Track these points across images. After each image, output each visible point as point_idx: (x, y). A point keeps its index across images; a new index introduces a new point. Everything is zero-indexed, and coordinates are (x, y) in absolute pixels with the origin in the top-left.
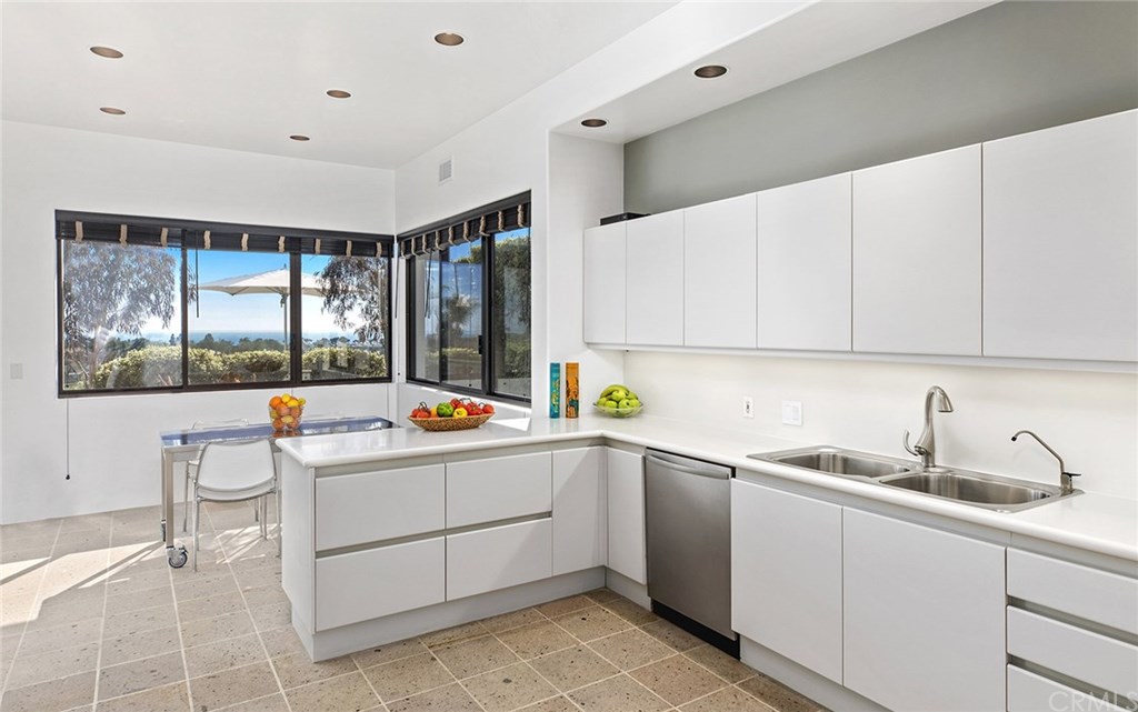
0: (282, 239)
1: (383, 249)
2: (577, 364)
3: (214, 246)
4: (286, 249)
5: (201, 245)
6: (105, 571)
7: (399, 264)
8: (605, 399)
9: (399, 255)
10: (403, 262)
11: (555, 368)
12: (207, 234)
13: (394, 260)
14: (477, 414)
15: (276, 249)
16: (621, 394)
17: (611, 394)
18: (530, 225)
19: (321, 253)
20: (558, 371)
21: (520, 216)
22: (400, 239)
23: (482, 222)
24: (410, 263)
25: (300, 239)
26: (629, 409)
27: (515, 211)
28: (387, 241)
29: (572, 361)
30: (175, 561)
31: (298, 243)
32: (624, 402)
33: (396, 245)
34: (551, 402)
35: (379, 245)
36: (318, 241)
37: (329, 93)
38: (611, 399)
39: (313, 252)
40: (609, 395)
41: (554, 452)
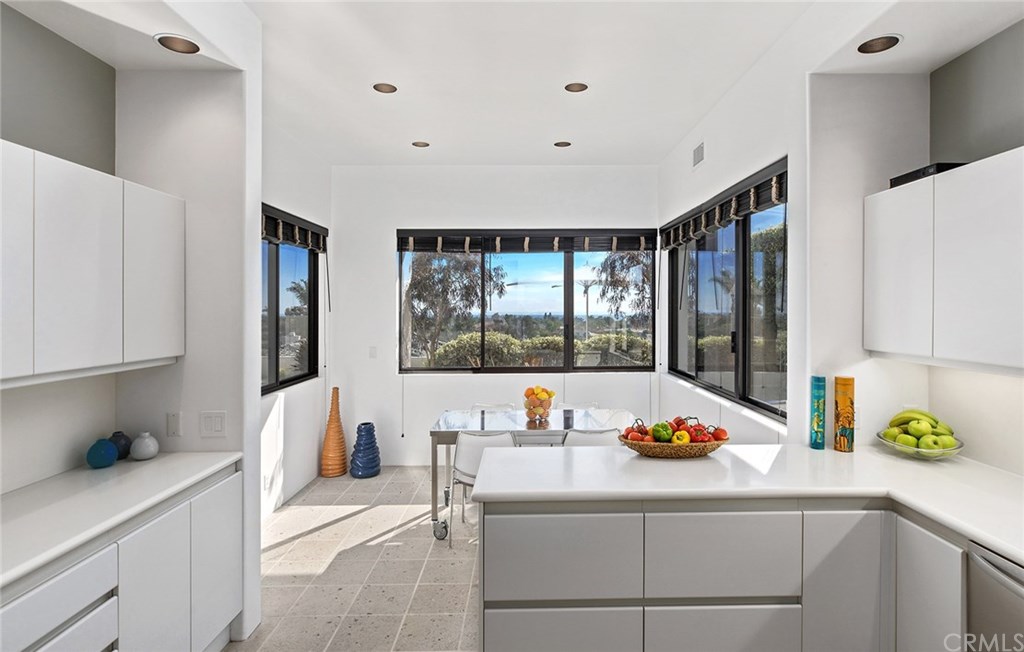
0: (557, 239)
1: (646, 243)
2: (853, 379)
3: (504, 249)
4: (560, 249)
5: (493, 250)
6: (392, 530)
7: (662, 257)
8: (896, 430)
9: (662, 248)
10: (665, 254)
11: (818, 383)
12: (498, 239)
13: (657, 252)
14: (702, 441)
15: (550, 249)
16: (924, 426)
17: (907, 423)
18: (786, 201)
19: (590, 250)
20: (824, 388)
21: (774, 190)
22: (662, 231)
23: (734, 204)
24: (673, 255)
25: (572, 238)
26: (936, 451)
27: (769, 186)
28: (650, 235)
29: (845, 373)
30: (438, 534)
31: (569, 242)
32: (929, 439)
33: (659, 238)
34: (812, 428)
35: (643, 239)
36: (587, 239)
37: (568, 88)
38: (906, 432)
39: (582, 249)
40: (903, 424)
41: (805, 512)
